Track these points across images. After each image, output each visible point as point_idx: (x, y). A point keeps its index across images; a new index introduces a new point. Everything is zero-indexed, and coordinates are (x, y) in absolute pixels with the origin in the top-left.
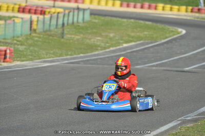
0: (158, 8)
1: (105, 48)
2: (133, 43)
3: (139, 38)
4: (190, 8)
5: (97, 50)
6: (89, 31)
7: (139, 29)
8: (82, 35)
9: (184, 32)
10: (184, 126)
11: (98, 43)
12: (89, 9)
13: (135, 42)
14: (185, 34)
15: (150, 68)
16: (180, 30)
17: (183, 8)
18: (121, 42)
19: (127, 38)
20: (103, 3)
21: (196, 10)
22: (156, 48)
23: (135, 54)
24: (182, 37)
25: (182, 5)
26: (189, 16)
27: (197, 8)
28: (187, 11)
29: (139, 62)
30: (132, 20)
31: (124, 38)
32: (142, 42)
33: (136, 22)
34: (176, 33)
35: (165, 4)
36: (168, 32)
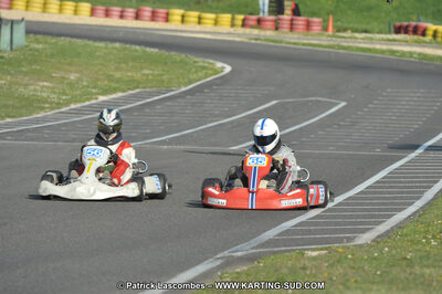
0: (170, 17)
1: (59, 105)
2: (120, 94)
3: (133, 84)
4: (242, 17)
5: (43, 109)
6: (24, 69)
7: (131, 64)
8: (9, 78)
9: (228, 69)
10: (229, 270)
11: (45, 95)
12: (23, 19)
13: (123, 91)
14: (229, 74)
15: (157, 147)
16: (219, 65)
17: (226, 18)
18: (94, 91)
19: (106, 82)
20: (54, 7)
21: (254, 23)
22: (168, 103)
24: (224, 80)
25: (224, 12)
26: (239, 35)
27: (255, 17)
28: (233, 25)
30: (117, 45)
31: (99, 83)
32: (138, 90)
33: (125, 49)
34: (210, 72)
35: (186, 10)
36: (193, 70)
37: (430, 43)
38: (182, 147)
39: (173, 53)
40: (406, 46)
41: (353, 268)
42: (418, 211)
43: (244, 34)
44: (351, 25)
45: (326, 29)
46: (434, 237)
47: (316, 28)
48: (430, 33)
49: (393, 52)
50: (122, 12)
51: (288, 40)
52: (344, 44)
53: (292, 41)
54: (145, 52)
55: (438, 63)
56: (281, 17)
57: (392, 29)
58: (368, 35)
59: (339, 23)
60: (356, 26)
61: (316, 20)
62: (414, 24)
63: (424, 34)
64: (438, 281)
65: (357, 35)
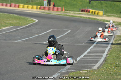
2: (8, 27)
3: (11, 24)
7: (10, 19)
9: (37, 21)
16: (34, 19)
17: (35, 7)
18: (1, 26)
19: (4, 24)
21: (42, 8)
26: (39, 12)
27: (43, 7)
28: (37, 9)
31: (2, 24)
33: (8, 15)
34: (32, 21)
36: (27, 21)
37: (91, 14)
39: (21, 16)
40: (84, 15)
44: (69, 9)
45: (62, 10)
47: (60, 10)
48: (91, 12)
49: (81, 17)
51: (52, 13)
52: (68, 14)
53: (54, 13)
55: (93, 20)
56: (50, 7)
57: (80, 11)
58: (74, 12)
59: (66, 9)
60: (71, 10)
61: (60, 8)
62: (86, 9)
63: (89, 12)
65: (71, 12)
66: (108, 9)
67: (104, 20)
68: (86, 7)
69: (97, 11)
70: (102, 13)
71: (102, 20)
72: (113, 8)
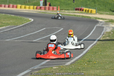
0: (17, 7)
2: (4, 27)
3: (8, 24)
4: (35, 7)
7: (7, 19)
9: (32, 20)
13: (5, 26)
14: (33, 21)
16: (30, 19)
17: (32, 7)
19: (1, 24)
22: (17, 29)
23: (5, 33)
24: (32, 23)
25: (31, 5)
26: (35, 11)
27: (39, 7)
28: (34, 9)
29: (8, 37)
30: (4, 14)
32: (9, 26)
33: (6, 15)
35: (22, 5)
36: (24, 20)
37: (85, 13)
38: (21, 41)
39: (18, 16)
40: (78, 14)
41: (65, 71)
42: (81, 56)
43: (37, 11)
44: (64, 8)
45: (58, 10)
46: (86, 63)
47: (55, 9)
48: (84, 10)
49: (75, 15)
50: (5, 6)
51: (48, 12)
52: (62, 13)
53: (50, 13)
54: (10, 16)
55: (87, 18)
56: (46, 6)
57: (75, 9)
58: (69, 11)
59: (61, 8)
60: (65, 9)
61: (55, 7)
62: (80, 8)
63: (83, 11)
64: (87, 74)
65: (66, 11)
66: (101, 7)
67: (96, 18)
68: (80, 6)
69: (90, 10)
70: (95, 12)
71: (95, 18)
72: (105, 6)
